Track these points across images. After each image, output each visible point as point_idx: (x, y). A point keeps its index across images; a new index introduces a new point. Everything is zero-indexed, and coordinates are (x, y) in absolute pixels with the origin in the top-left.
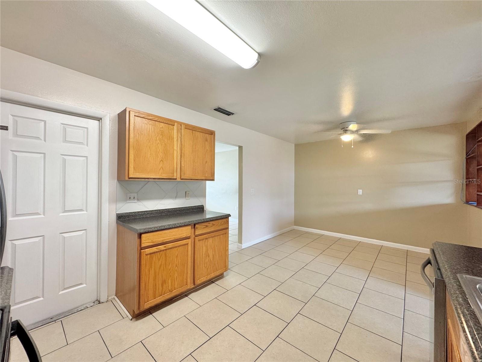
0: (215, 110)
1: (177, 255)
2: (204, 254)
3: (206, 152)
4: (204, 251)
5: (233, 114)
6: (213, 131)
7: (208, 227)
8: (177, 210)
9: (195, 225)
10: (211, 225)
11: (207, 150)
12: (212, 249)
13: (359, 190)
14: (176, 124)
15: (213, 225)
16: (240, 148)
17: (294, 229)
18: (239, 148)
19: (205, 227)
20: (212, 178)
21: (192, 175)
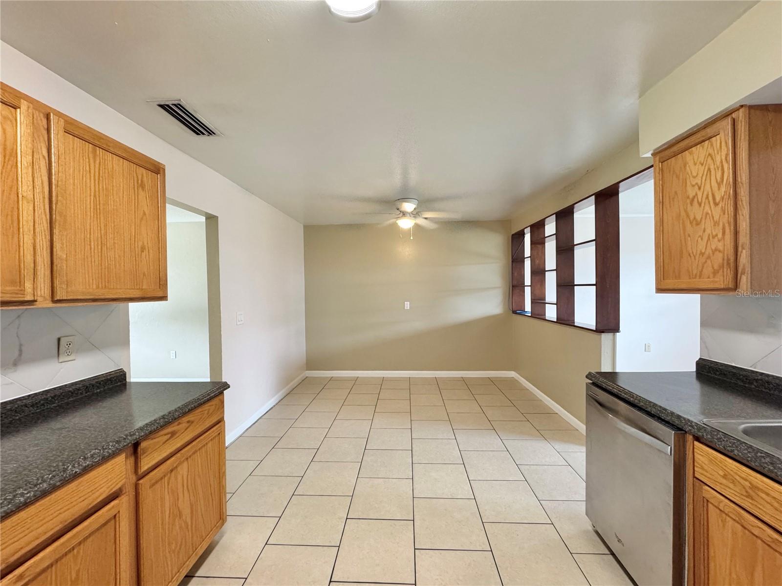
0: (161, 106)
1: (74, 575)
2: (167, 517)
3: (142, 219)
4: (167, 505)
5: (210, 133)
6: (159, 163)
7: (177, 435)
8: (26, 406)
9: (136, 445)
10: (184, 425)
11: (144, 214)
12: (188, 491)
13: (406, 303)
14: (24, 105)
15: (189, 424)
16: (212, 220)
17: (307, 377)
18: (206, 219)
19: (170, 439)
20: (160, 294)
21: (98, 287)
